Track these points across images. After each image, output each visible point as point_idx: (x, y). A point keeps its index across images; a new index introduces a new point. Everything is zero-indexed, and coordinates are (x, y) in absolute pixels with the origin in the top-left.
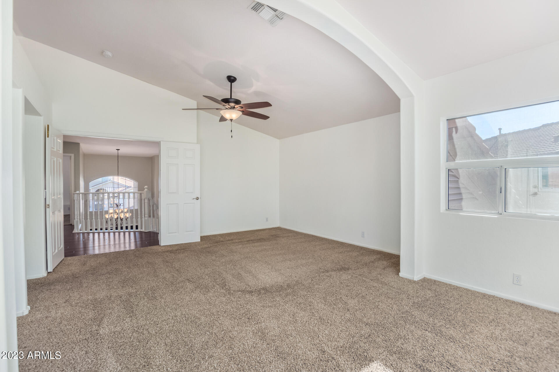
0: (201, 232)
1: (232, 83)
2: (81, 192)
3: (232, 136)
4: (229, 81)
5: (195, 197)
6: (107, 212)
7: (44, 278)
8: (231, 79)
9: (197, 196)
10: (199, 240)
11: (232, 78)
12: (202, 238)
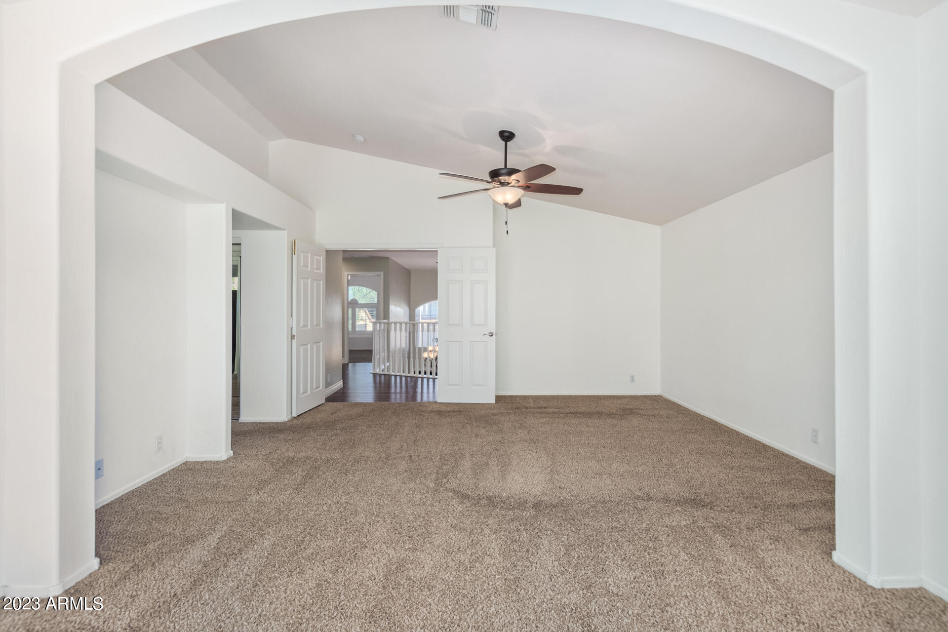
0: (497, 390)
1: (508, 143)
2: (391, 321)
3: (507, 231)
4: (503, 140)
5: (487, 332)
6: (425, 349)
7: (285, 423)
8: (507, 136)
9: (490, 331)
10: (494, 402)
11: (506, 134)
12: (499, 398)
